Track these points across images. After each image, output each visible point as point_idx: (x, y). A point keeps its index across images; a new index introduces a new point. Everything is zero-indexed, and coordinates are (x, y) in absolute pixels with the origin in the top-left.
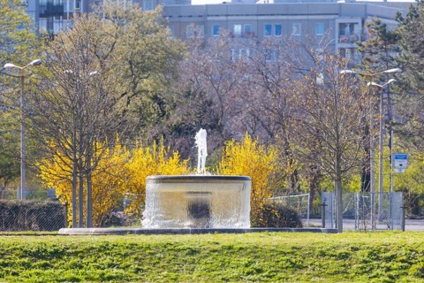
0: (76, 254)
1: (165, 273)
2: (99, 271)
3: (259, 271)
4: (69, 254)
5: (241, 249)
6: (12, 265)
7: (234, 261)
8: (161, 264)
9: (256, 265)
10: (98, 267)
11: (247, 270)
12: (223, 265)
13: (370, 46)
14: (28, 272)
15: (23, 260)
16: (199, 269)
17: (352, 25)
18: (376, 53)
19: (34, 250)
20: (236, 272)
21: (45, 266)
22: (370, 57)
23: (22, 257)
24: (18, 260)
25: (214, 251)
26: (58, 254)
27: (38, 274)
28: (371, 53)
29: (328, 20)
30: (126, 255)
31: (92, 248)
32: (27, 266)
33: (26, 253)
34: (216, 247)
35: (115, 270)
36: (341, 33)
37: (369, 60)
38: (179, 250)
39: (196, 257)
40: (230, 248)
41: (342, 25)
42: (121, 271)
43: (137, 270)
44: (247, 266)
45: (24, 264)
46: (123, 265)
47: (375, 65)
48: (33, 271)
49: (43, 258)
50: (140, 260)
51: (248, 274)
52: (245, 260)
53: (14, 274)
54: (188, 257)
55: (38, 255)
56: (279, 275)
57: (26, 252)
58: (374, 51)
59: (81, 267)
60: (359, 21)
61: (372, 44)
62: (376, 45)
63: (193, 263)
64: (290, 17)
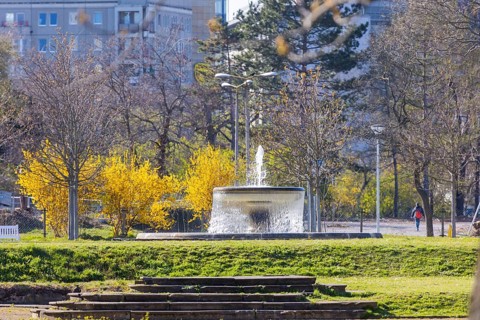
0: (305, 255)
1: (378, 270)
2: (326, 268)
3: (451, 268)
4: (300, 255)
5: (432, 250)
6: (257, 263)
7: (429, 260)
8: (373, 263)
9: (448, 264)
10: (325, 265)
11: (442, 267)
12: (421, 263)
13: (212, 45)
14: (271, 269)
15: (265, 260)
16: (404, 266)
17: (132, 14)
18: (218, 52)
19: (272, 252)
20: (433, 269)
21: (283, 264)
22: (211, 56)
23: (264, 257)
24: (261, 260)
25: (413, 252)
26: (291, 255)
27: (280, 271)
28: (214, 52)
29: (107, 8)
30: (344, 256)
31: (316, 250)
32: (270, 265)
33: (266, 255)
34: (413, 249)
35: (338, 268)
36: (121, 22)
37: (211, 59)
38: (385, 252)
39: (399, 257)
40: (424, 250)
41: (122, 14)
42: (343, 268)
43: (356, 268)
44: (440, 264)
45: (266, 263)
46: (343, 263)
47: (217, 64)
48: (275, 268)
49: (280, 258)
50: (356, 259)
51: (443, 270)
52: (438, 260)
53: (261, 271)
54: (392, 257)
55: (276, 255)
56: (467, 271)
57: (265, 253)
58: (215, 49)
59: (312, 265)
60: (140, 9)
61: (214, 43)
62: (218, 44)
63: (398, 261)
64: (66, 6)
